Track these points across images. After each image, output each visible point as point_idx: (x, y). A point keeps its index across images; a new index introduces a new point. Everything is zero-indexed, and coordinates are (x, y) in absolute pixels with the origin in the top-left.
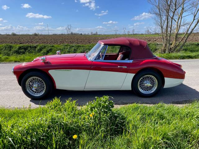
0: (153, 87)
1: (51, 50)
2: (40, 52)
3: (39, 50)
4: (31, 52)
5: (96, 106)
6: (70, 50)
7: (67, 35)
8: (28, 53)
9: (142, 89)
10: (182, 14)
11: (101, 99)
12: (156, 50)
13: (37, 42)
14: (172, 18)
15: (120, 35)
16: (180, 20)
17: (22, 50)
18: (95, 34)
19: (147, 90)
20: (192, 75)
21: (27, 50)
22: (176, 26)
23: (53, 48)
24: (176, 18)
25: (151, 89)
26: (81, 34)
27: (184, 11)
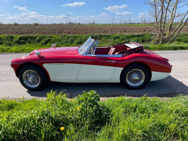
0: (141, 80)
1: (49, 40)
2: (39, 42)
3: (38, 40)
4: (31, 43)
5: (83, 100)
6: (68, 41)
7: (65, 25)
8: (28, 43)
9: (130, 82)
10: (177, 5)
11: (88, 93)
12: (150, 40)
13: (36, 32)
14: (167, 9)
15: (117, 24)
16: (174, 11)
17: (22, 41)
18: (92, 24)
19: (135, 83)
20: (181, 67)
21: (27, 40)
22: (170, 17)
23: (51, 38)
24: (171, 8)
25: (138, 82)
26: (79, 24)
27: (178, 2)
